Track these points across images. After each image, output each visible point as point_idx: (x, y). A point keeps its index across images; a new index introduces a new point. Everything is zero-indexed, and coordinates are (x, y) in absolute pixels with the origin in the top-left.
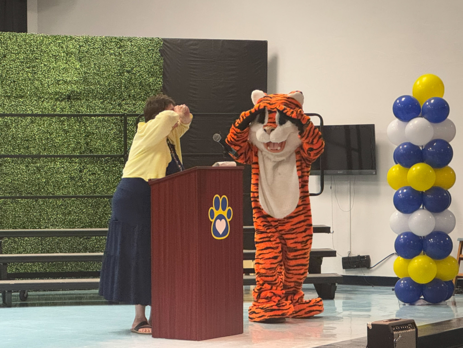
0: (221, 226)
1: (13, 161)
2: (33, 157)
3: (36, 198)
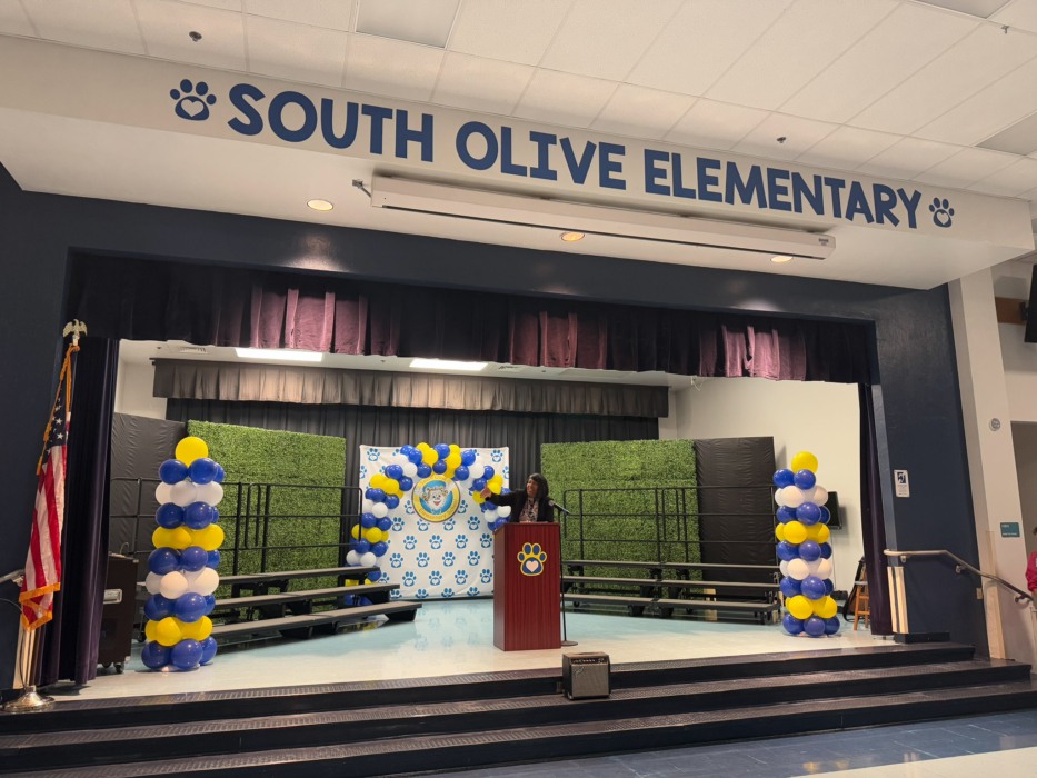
0: (532, 566)
1: (600, 517)
2: (611, 515)
3: (615, 541)
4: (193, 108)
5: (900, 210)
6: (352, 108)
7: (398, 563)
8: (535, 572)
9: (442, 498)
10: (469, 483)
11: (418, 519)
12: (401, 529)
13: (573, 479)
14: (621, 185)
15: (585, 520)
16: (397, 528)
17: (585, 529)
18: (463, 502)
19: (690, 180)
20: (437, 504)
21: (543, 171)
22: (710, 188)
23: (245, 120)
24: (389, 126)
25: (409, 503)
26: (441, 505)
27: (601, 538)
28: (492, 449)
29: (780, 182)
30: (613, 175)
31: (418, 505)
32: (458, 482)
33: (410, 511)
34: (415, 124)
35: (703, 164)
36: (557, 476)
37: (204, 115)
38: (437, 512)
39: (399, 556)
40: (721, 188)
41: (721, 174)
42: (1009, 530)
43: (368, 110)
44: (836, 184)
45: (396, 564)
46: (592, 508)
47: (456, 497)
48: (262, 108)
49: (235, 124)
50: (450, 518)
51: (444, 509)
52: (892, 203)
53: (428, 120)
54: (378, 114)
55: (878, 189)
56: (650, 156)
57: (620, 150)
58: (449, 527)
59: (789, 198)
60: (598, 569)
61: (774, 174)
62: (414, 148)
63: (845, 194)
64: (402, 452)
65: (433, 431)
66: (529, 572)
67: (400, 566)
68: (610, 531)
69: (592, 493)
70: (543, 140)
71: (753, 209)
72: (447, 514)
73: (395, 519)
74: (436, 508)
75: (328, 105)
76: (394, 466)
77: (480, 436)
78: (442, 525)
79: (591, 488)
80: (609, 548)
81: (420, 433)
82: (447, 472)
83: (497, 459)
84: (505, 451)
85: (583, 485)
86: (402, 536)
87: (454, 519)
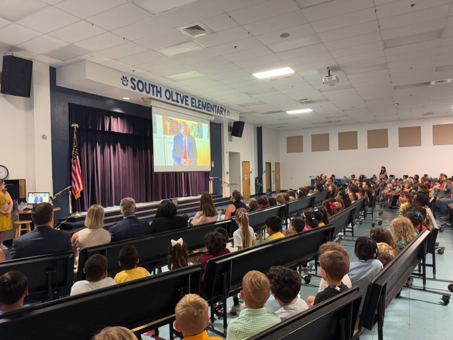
4: (125, 83)
5: (223, 112)
6: (149, 84)
14: (187, 105)
19: (197, 105)
21: (177, 101)
22: (200, 106)
23: (133, 86)
24: (155, 89)
29: (209, 106)
30: (187, 103)
34: (159, 90)
35: (199, 101)
37: (127, 85)
40: (201, 107)
41: (201, 103)
42: (227, 173)
43: (152, 85)
44: (216, 106)
48: (136, 83)
49: (132, 87)
52: (222, 111)
53: (160, 88)
54: (153, 86)
55: (221, 108)
56: (192, 99)
57: (188, 97)
59: (209, 109)
61: (208, 104)
62: (159, 94)
63: (217, 108)
70: (177, 94)
71: (204, 111)
75: (145, 83)
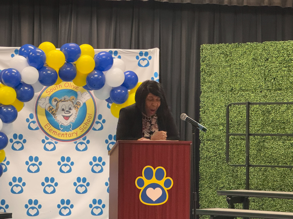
0: (154, 194)
1: (273, 138)
2: (288, 135)
7: (19, 189)
8: (158, 201)
9: (74, 111)
10: (105, 92)
11: (43, 136)
12: (22, 148)
13: (241, 89)
15: (253, 141)
16: (17, 146)
17: (253, 152)
18: (100, 117)
20: (67, 118)
25: (31, 116)
26: (72, 119)
27: (273, 164)
28: (138, 51)
31: (43, 120)
32: (92, 92)
33: (33, 126)
36: (220, 85)
38: (66, 129)
39: (20, 180)
45: (17, 189)
46: (263, 125)
47: (90, 110)
50: (83, 136)
51: (76, 125)
58: (81, 147)
60: (268, 201)
64: (21, 53)
65: (63, 28)
66: (151, 201)
67: (21, 191)
68: (286, 156)
69: (264, 108)
72: (79, 131)
73: (15, 136)
74: (66, 123)
76: (10, 70)
77: (125, 33)
78: (72, 145)
79: (263, 100)
80: (283, 177)
81: (48, 30)
82: (77, 78)
83: (144, 63)
84: (155, 53)
85: (252, 97)
86: (24, 156)
87: (88, 137)
